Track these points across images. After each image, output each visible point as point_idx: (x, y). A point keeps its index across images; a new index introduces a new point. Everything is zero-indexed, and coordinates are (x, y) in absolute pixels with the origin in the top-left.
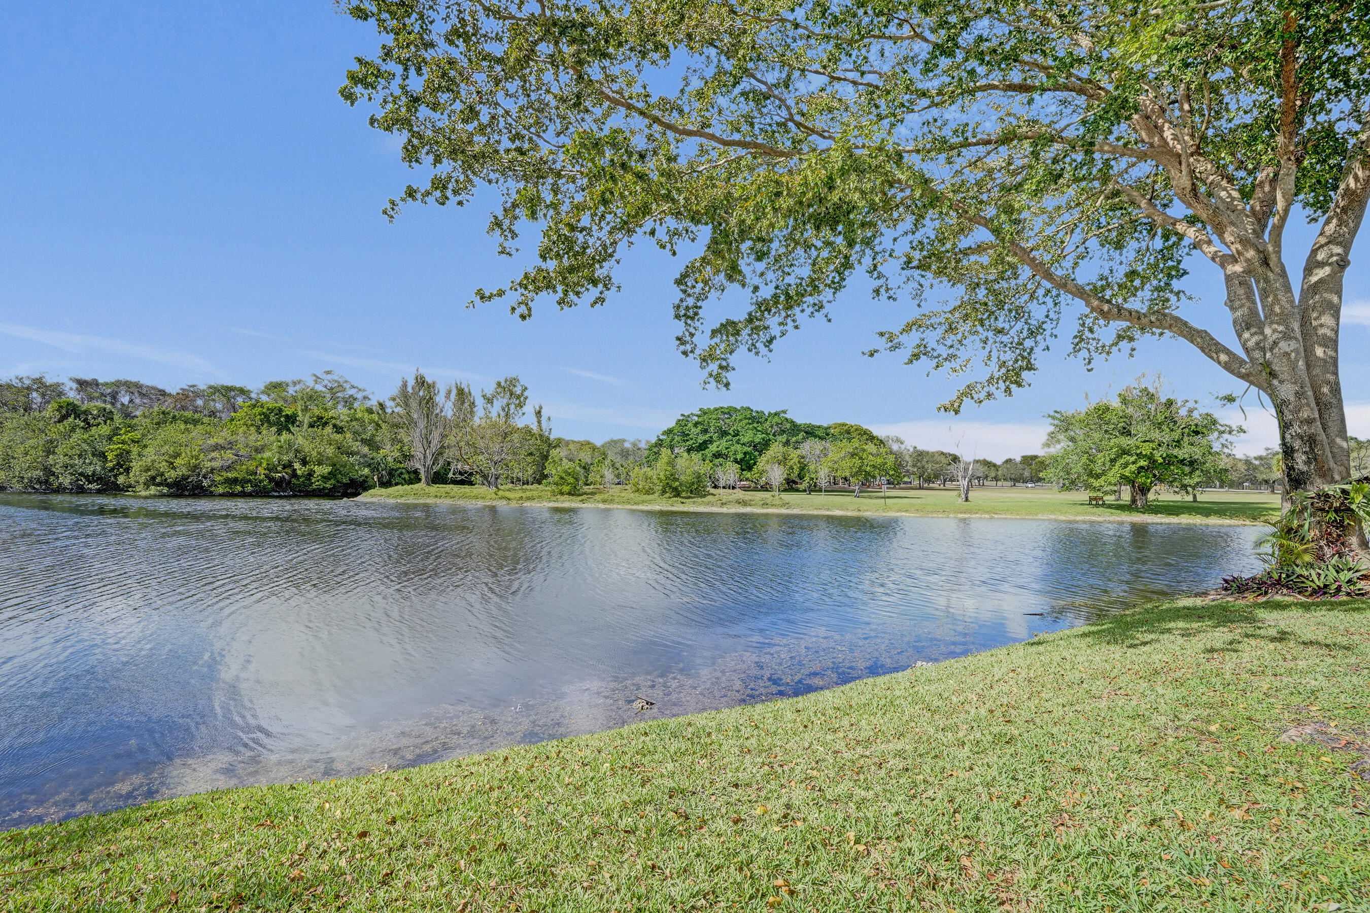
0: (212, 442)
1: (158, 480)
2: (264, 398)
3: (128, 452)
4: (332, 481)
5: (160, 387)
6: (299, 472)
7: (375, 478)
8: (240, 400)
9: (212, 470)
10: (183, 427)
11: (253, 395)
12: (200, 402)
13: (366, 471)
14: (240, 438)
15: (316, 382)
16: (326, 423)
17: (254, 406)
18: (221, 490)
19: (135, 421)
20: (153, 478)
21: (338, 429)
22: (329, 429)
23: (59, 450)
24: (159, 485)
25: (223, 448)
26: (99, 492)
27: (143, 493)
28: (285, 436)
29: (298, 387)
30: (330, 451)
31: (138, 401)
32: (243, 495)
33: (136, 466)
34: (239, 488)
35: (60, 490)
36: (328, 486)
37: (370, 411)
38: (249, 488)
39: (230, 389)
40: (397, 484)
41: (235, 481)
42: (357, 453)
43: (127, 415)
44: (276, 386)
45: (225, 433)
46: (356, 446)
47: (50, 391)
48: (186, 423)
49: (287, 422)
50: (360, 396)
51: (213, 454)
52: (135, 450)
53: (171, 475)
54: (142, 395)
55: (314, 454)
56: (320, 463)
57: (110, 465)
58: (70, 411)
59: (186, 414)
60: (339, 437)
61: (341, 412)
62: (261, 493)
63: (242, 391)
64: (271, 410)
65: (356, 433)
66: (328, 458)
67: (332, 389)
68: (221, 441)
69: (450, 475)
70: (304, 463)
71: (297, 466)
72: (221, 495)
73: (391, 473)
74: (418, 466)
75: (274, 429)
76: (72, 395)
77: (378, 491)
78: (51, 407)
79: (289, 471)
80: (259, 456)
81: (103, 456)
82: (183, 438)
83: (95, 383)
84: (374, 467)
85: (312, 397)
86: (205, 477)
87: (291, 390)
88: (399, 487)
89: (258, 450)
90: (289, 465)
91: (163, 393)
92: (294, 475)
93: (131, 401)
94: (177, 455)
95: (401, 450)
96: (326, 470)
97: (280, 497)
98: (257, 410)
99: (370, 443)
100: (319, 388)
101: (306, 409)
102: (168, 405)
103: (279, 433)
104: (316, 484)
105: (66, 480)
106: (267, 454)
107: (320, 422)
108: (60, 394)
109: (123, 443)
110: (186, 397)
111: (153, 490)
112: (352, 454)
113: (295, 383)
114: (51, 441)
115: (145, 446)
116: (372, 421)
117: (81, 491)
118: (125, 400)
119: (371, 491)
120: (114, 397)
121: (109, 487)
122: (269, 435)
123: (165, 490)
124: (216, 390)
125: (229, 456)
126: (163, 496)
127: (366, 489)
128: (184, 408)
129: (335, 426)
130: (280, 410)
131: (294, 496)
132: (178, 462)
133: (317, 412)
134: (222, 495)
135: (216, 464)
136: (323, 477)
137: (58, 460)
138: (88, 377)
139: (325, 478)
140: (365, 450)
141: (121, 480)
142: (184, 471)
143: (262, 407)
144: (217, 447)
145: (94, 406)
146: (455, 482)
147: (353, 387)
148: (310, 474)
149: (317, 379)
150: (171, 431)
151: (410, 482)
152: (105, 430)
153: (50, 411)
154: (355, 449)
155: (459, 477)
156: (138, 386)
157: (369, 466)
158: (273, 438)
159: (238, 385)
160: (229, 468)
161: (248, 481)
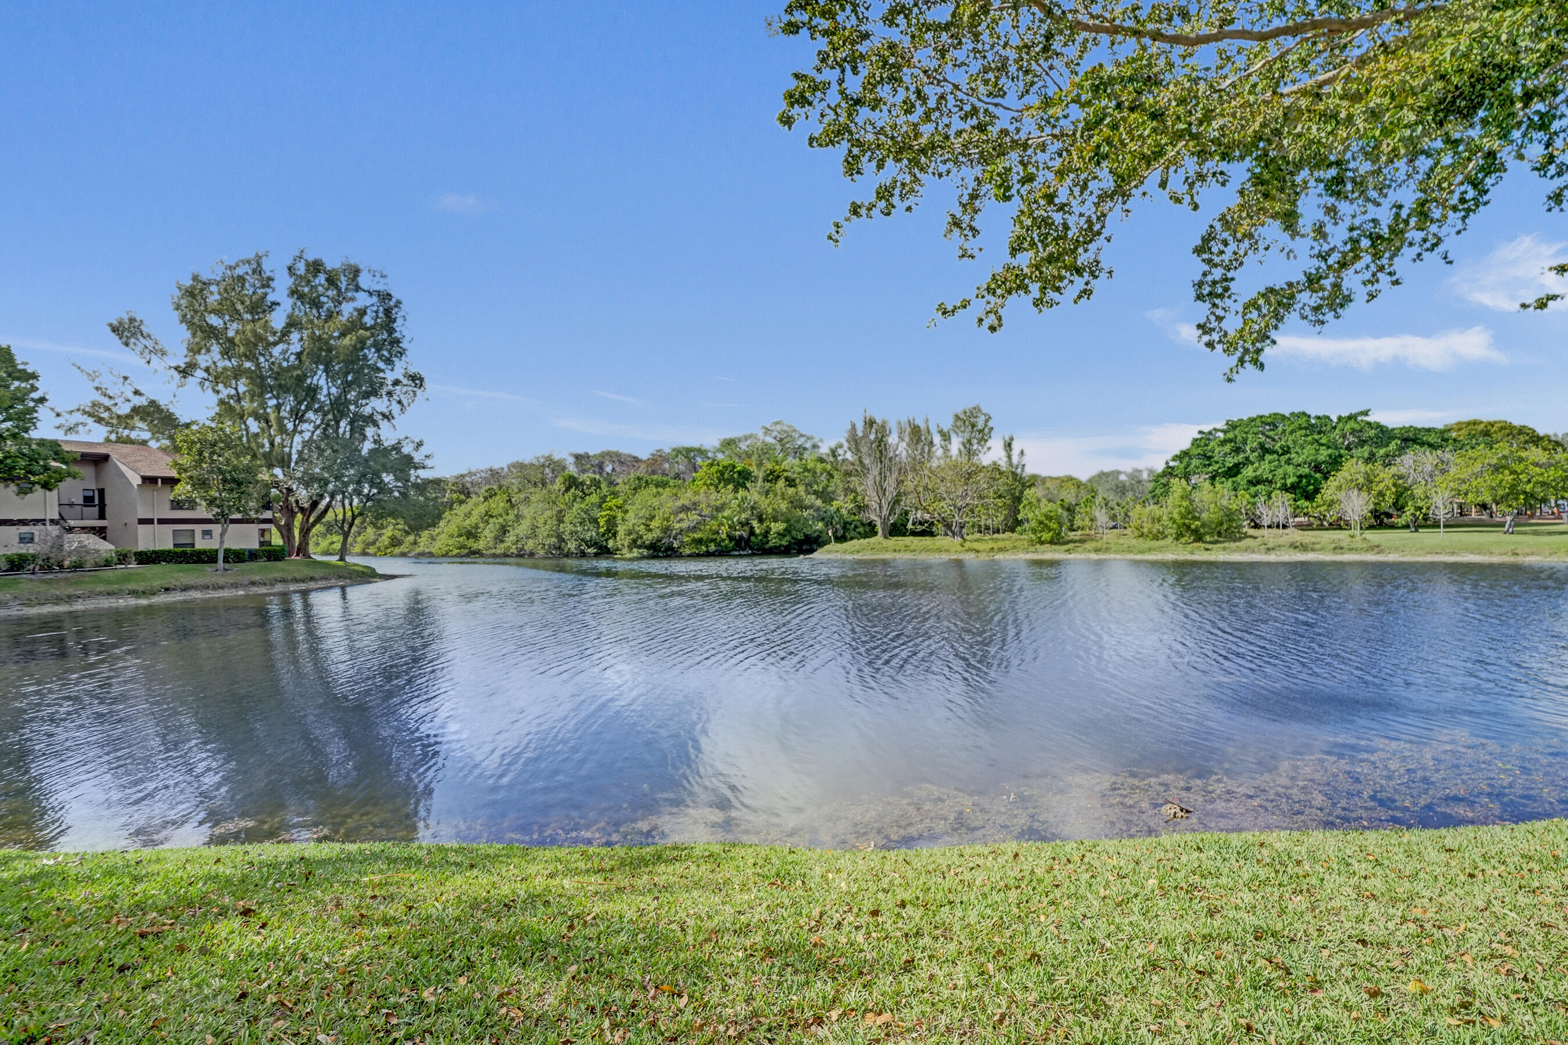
0: (679, 503)
1: (639, 542)
2: (720, 456)
3: (615, 517)
4: (788, 538)
5: (635, 454)
6: (758, 531)
7: (830, 533)
8: (699, 461)
9: (681, 531)
10: (655, 490)
11: (710, 455)
12: (667, 466)
13: (820, 525)
14: (701, 497)
15: (765, 434)
16: (778, 477)
17: (712, 465)
18: (688, 552)
19: (617, 488)
20: (635, 541)
21: (791, 483)
22: (781, 483)
23: (566, 519)
24: (640, 547)
25: (688, 509)
26: (596, 555)
27: (628, 556)
28: (741, 493)
29: (749, 442)
30: (784, 506)
31: (618, 469)
32: (708, 554)
33: (621, 529)
34: (704, 548)
35: (567, 555)
36: (784, 543)
37: (821, 460)
38: (712, 548)
39: (689, 450)
40: (852, 539)
41: (700, 541)
42: (811, 507)
43: (611, 483)
44: (729, 443)
45: (689, 494)
46: (811, 499)
47: (557, 467)
48: (657, 486)
49: (741, 479)
50: (808, 445)
51: (682, 516)
52: (620, 515)
53: (649, 537)
54: (622, 463)
55: (770, 510)
56: (776, 520)
57: (602, 530)
58: (572, 483)
59: (655, 477)
60: (791, 491)
61: (791, 463)
62: (722, 553)
63: (701, 452)
64: (726, 468)
65: (809, 485)
66: (782, 514)
67: (781, 440)
68: (687, 503)
69: (910, 526)
70: (761, 520)
71: (755, 524)
72: (689, 556)
73: (846, 525)
74: (873, 517)
75: (731, 487)
76: (572, 469)
77: (833, 546)
78: (559, 480)
79: (746, 528)
80: (720, 515)
81: (595, 521)
82: (655, 502)
83: (586, 456)
84: (828, 522)
85: (766, 451)
86: (675, 538)
87: (743, 446)
88: (855, 541)
89: (719, 509)
90: (747, 523)
91: (637, 460)
92: (752, 532)
93: (613, 470)
94: (652, 518)
95: (854, 500)
96: (780, 526)
97: (740, 556)
98: (714, 469)
99: (827, 496)
100: (770, 440)
101: (760, 464)
102: (642, 471)
103: (736, 490)
104: (773, 541)
105: (572, 546)
106: (727, 513)
107: (772, 477)
108: (564, 468)
109: (610, 509)
110: (657, 460)
111: (636, 552)
112: (806, 508)
113: (746, 438)
114: (561, 511)
115: (627, 511)
116: (824, 470)
117: (583, 555)
118: (608, 469)
119: (827, 547)
120: (601, 467)
121: (604, 551)
122: (727, 494)
123: (645, 552)
124: (678, 451)
125: (694, 517)
126: (643, 558)
127: (822, 544)
128: (654, 473)
129: (787, 479)
130: (734, 467)
131: (753, 555)
132: (654, 524)
133: (769, 466)
134: (691, 556)
135: (684, 525)
136: (779, 534)
137: (567, 528)
138: (581, 452)
139: (781, 535)
140: (819, 502)
141: (611, 544)
142: (657, 534)
143: (718, 465)
144: (685, 509)
145: (586, 477)
146: (914, 533)
147: (802, 436)
148: (767, 532)
149: (767, 431)
150: (647, 495)
151: (866, 536)
152: (594, 498)
153: (558, 485)
154: (807, 502)
155: (919, 528)
156: (618, 455)
157: (823, 519)
158: (730, 496)
159: (696, 445)
160: (694, 529)
161: (712, 540)
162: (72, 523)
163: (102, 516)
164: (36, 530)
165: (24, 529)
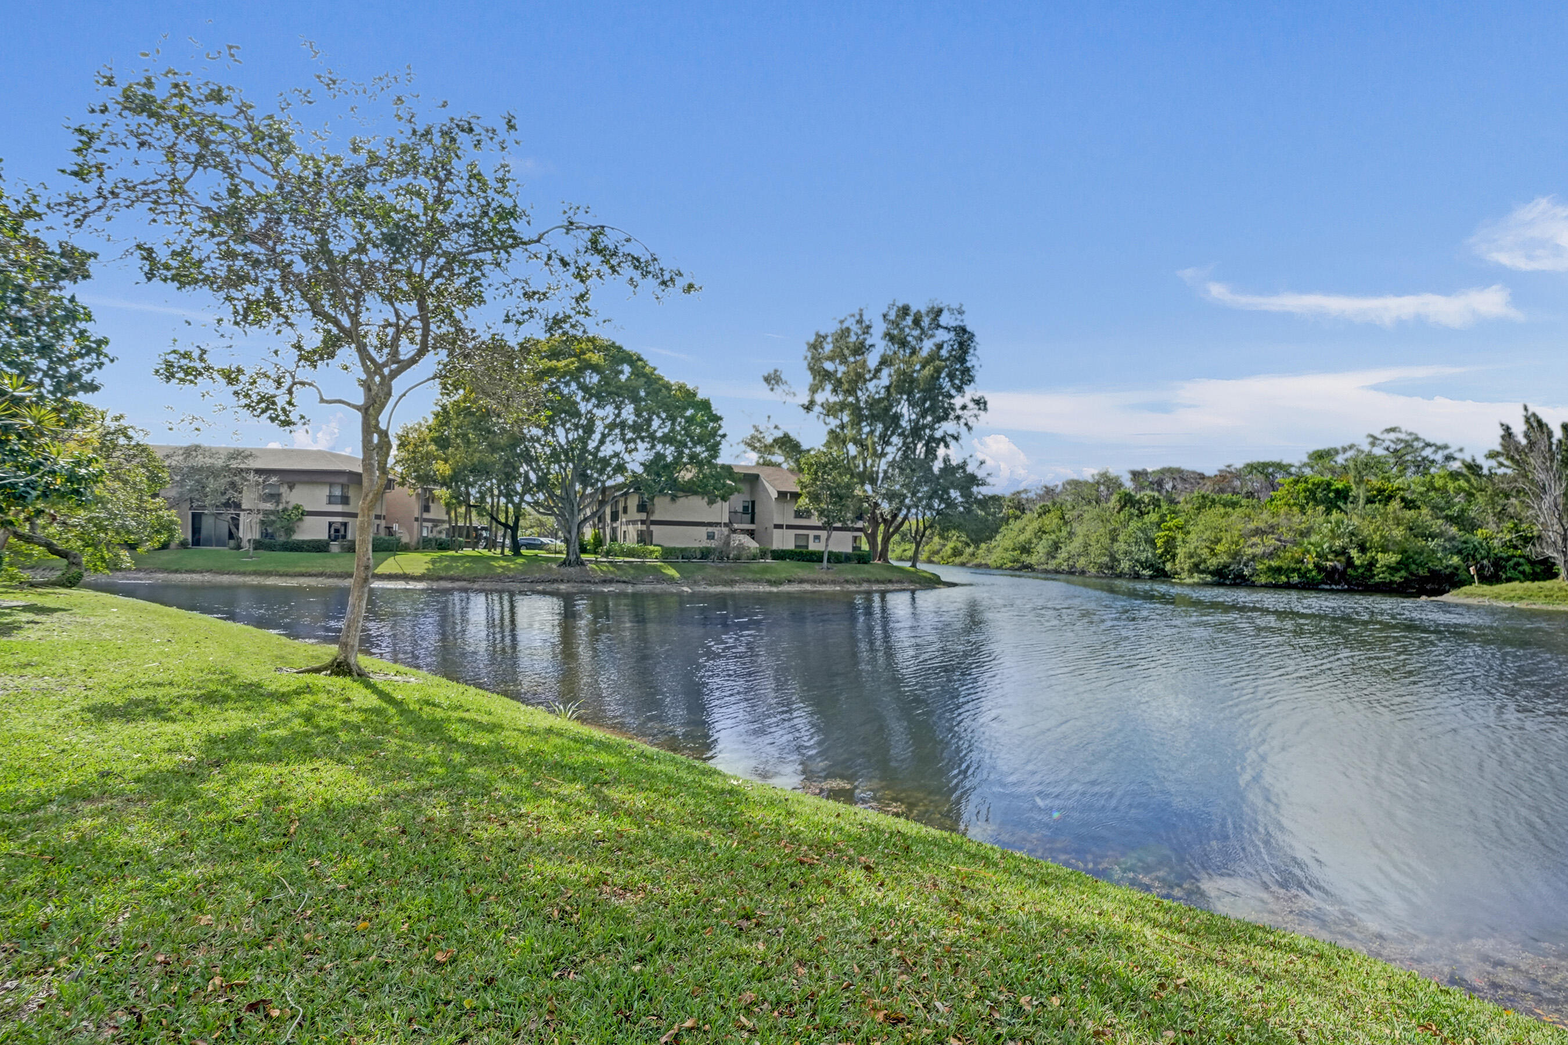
0: (1252, 526)
1: (1202, 567)
2: (1307, 471)
3: (1174, 539)
4: (1403, 573)
5: (1199, 471)
6: (1357, 562)
7: (1472, 570)
8: (1279, 478)
9: (1254, 557)
10: (1222, 510)
11: (1293, 470)
12: (1237, 483)
13: (1456, 560)
14: (1282, 520)
15: (1373, 444)
16: (1390, 498)
17: (1297, 482)
18: (1263, 580)
19: (1179, 507)
20: (1196, 566)
21: (1409, 504)
22: (1395, 505)
23: (1121, 538)
24: (1202, 572)
25: (1264, 532)
26: (1151, 577)
27: (1188, 581)
28: (1335, 515)
29: (1349, 454)
30: (1398, 533)
31: (1179, 486)
32: (1288, 586)
33: (1181, 552)
34: (1284, 578)
35: (1120, 576)
36: (1397, 578)
37: (1454, 476)
38: (1295, 578)
39: (1266, 465)
40: (1509, 580)
41: (1279, 570)
42: (1441, 535)
43: (1172, 501)
44: (1320, 456)
45: (1265, 516)
46: (1438, 525)
47: (1110, 483)
48: (1224, 506)
49: (1337, 499)
50: (1439, 457)
51: (1254, 540)
52: (1180, 536)
53: (1213, 563)
54: (1184, 480)
55: (1376, 538)
56: (1385, 550)
57: (1159, 551)
58: (1128, 501)
59: (1224, 496)
60: (1409, 514)
61: (1411, 481)
62: (1308, 585)
63: (1279, 466)
64: (1317, 485)
65: (1434, 508)
66: (1396, 543)
67: (1396, 451)
68: (1262, 525)
70: (1363, 549)
71: (1354, 553)
72: (1262, 586)
73: (1499, 563)
74: (1549, 552)
75: (1321, 508)
76: (1129, 485)
77: (1476, 588)
78: (1114, 498)
79: (1343, 559)
80: (1306, 540)
81: (1152, 542)
82: (1223, 523)
83: (1144, 473)
84: (1468, 554)
85: (1368, 465)
86: (1246, 565)
87: (1340, 459)
88: (1516, 584)
89: (1305, 534)
90: (1343, 551)
91: (1202, 477)
92: (1350, 563)
93: (1174, 487)
94: (1218, 541)
95: (1516, 529)
96: (1393, 558)
97: (1332, 591)
98: (1301, 486)
99: (1458, 520)
100: (1378, 451)
101: (1359, 482)
102: (1207, 489)
103: (1328, 512)
104: (1380, 576)
105: (1125, 565)
106: (1315, 538)
107: (1381, 496)
108: (1120, 485)
109: (1170, 529)
110: (1225, 479)
111: (1196, 578)
112: (1433, 536)
113: (1345, 450)
114: (1115, 530)
115: (1188, 533)
116: (1459, 490)
117: (1137, 577)
118: (1168, 486)
119: (1464, 589)
120: (1160, 484)
121: (1160, 574)
122: (1316, 515)
123: (1209, 578)
124: (1252, 468)
125: (1271, 541)
126: (1206, 584)
127: (1461, 584)
128: (1222, 491)
129: (1403, 499)
130: (1329, 484)
131: (1352, 591)
132: (1219, 548)
133: (1376, 482)
134: (1267, 586)
135: (1259, 550)
136: (1389, 567)
137: (1120, 546)
138: (1138, 468)
139: (1393, 569)
140: (1454, 530)
141: (1168, 566)
142: (1225, 559)
143: (1306, 482)
144: (1258, 532)
145: (1146, 495)
147: (1428, 445)
148: (1372, 563)
149: (1374, 440)
150: (1212, 516)
151: (1535, 577)
152: (1154, 517)
153: (1114, 501)
154: (1435, 529)
156: (1179, 471)
157: (1459, 552)
158: (1321, 519)
159: (1276, 459)
160: (1271, 555)
161: (1294, 570)
162: (736, 526)
163: (753, 522)
164: (715, 530)
165: (710, 529)
